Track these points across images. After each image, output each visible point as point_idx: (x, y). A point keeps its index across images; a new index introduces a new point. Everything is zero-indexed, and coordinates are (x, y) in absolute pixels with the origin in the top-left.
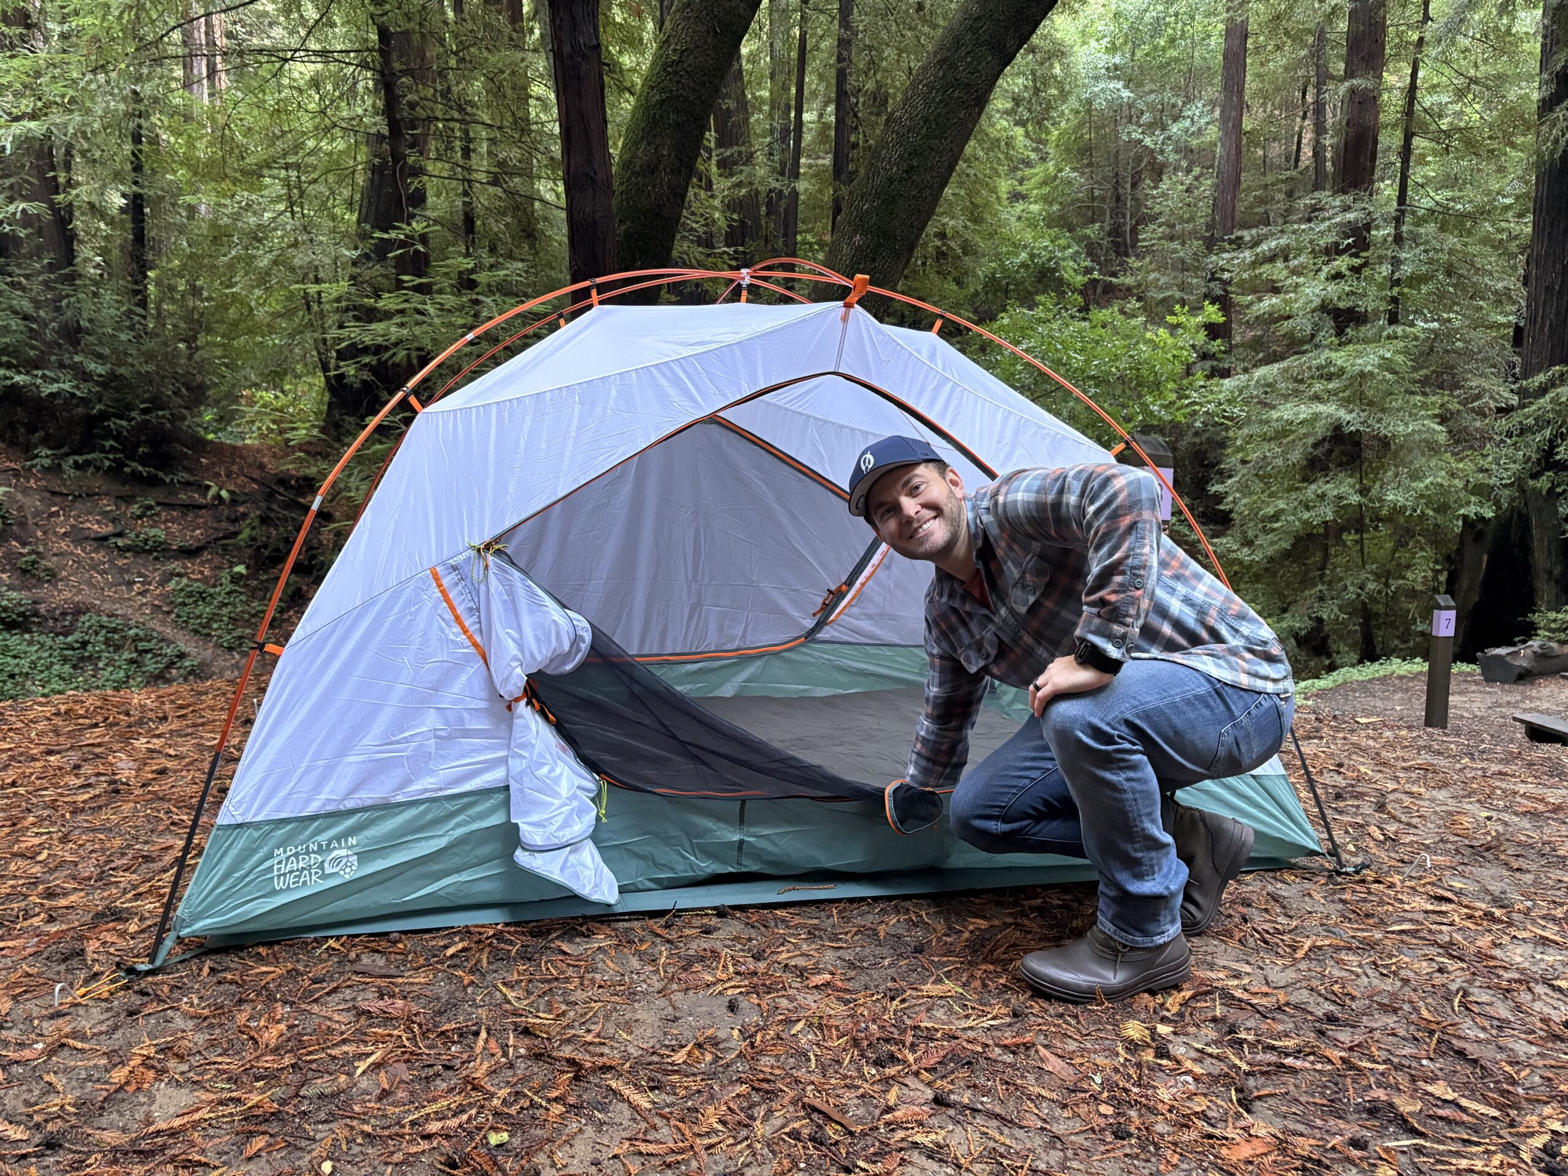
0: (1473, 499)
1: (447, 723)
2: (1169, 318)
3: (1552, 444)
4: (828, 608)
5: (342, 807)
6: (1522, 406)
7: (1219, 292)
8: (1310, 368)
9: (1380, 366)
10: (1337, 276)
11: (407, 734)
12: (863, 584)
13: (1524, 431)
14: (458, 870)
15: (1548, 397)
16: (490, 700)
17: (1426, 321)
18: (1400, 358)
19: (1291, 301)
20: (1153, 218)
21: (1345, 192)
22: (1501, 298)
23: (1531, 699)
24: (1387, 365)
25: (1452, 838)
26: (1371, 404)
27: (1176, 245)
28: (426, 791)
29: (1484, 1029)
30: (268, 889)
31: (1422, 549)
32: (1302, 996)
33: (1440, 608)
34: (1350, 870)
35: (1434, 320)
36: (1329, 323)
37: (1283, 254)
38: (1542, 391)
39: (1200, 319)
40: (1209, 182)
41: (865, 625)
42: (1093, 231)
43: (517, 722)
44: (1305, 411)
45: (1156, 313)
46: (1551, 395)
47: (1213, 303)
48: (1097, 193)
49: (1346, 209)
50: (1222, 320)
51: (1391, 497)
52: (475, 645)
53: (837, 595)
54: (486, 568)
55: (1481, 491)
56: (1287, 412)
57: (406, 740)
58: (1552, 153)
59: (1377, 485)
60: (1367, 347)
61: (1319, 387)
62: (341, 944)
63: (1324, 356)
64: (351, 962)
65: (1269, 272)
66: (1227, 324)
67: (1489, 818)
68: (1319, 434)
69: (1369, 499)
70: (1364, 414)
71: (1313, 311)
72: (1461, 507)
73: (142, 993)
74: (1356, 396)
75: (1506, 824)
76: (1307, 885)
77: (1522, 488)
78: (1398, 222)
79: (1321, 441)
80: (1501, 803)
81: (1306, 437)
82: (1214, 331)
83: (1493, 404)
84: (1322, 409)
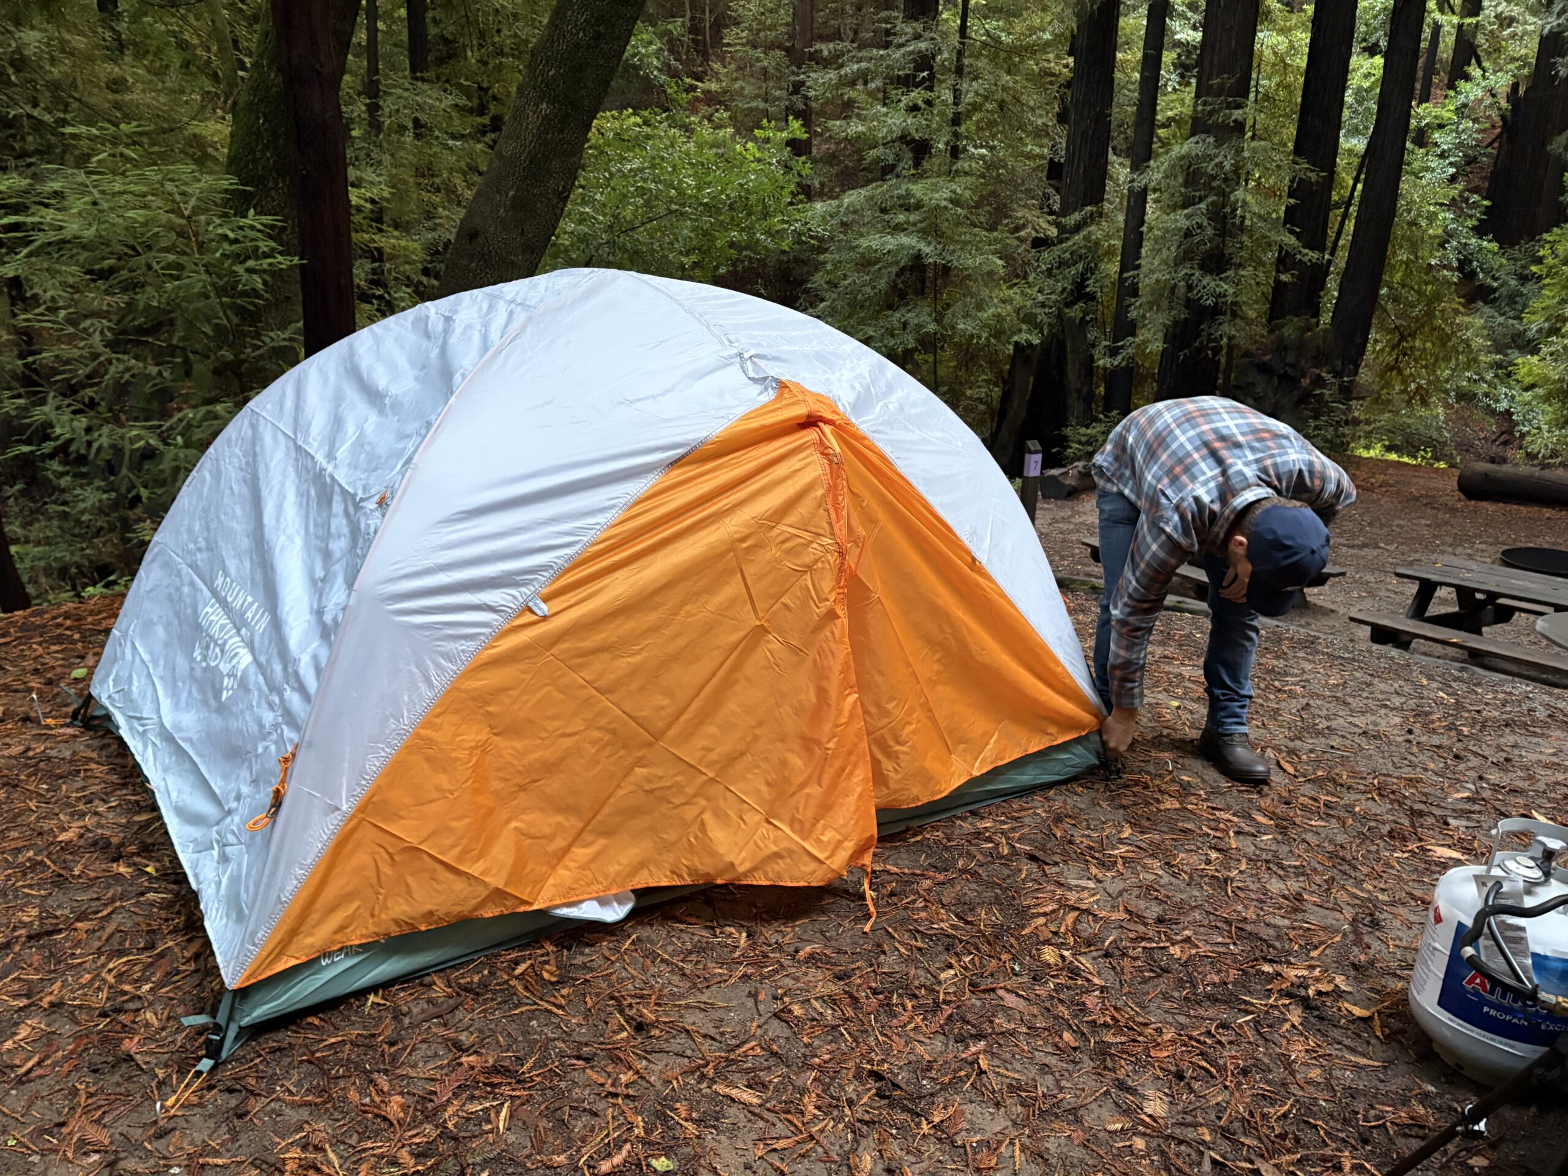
0: (1024, 327)
2: (757, 132)
3: (1084, 278)
6: (1061, 241)
7: (802, 107)
8: (892, 197)
9: (951, 201)
10: (914, 109)
13: (1063, 263)
15: (1081, 234)
17: (976, 147)
18: (967, 193)
19: (875, 129)
20: (736, 21)
21: (917, 20)
22: (1040, 133)
23: (1079, 513)
24: (955, 201)
25: (1164, 732)
26: (943, 235)
27: (759, 53)
30: (317, 966)
31: (984, 372)
33: (1031, 452)
35: (982, 147)
36: (908, 155)
37: (864, 77)
38: (1078, 228)
39: (784, 134)
42: (677, 26)
44: (891, 242)
45: (746, 125)
46: (1085, 232)
47: (796, 118)
49: (917, 37)
50: (805, 136)
51: (961, 326)
55: (1029, 319)
56: (874, 241)
59: (949, 312)
60: (941, 181)
61: (901, 218)
62: (383, 998)
63: (904, 187)
64: (405, 1015)
65: (849, 93)
66: (810, 139)
67: (1178, 708)
68: (902, 264)
69: (943, 327)
70: (940, 247)
71: (893, 141)
72: (1014, 333)
73: (231, 1091)
74: (932, 230)
75: (1191, 712)
76: (1093, 794)
77: (1060, 316)
78: (960, 53)
79: (903, 270)
80: (1180, 691)
81: (890, 265)
82: (797, 147)
83: (1034, 234)
84: (905, 240)
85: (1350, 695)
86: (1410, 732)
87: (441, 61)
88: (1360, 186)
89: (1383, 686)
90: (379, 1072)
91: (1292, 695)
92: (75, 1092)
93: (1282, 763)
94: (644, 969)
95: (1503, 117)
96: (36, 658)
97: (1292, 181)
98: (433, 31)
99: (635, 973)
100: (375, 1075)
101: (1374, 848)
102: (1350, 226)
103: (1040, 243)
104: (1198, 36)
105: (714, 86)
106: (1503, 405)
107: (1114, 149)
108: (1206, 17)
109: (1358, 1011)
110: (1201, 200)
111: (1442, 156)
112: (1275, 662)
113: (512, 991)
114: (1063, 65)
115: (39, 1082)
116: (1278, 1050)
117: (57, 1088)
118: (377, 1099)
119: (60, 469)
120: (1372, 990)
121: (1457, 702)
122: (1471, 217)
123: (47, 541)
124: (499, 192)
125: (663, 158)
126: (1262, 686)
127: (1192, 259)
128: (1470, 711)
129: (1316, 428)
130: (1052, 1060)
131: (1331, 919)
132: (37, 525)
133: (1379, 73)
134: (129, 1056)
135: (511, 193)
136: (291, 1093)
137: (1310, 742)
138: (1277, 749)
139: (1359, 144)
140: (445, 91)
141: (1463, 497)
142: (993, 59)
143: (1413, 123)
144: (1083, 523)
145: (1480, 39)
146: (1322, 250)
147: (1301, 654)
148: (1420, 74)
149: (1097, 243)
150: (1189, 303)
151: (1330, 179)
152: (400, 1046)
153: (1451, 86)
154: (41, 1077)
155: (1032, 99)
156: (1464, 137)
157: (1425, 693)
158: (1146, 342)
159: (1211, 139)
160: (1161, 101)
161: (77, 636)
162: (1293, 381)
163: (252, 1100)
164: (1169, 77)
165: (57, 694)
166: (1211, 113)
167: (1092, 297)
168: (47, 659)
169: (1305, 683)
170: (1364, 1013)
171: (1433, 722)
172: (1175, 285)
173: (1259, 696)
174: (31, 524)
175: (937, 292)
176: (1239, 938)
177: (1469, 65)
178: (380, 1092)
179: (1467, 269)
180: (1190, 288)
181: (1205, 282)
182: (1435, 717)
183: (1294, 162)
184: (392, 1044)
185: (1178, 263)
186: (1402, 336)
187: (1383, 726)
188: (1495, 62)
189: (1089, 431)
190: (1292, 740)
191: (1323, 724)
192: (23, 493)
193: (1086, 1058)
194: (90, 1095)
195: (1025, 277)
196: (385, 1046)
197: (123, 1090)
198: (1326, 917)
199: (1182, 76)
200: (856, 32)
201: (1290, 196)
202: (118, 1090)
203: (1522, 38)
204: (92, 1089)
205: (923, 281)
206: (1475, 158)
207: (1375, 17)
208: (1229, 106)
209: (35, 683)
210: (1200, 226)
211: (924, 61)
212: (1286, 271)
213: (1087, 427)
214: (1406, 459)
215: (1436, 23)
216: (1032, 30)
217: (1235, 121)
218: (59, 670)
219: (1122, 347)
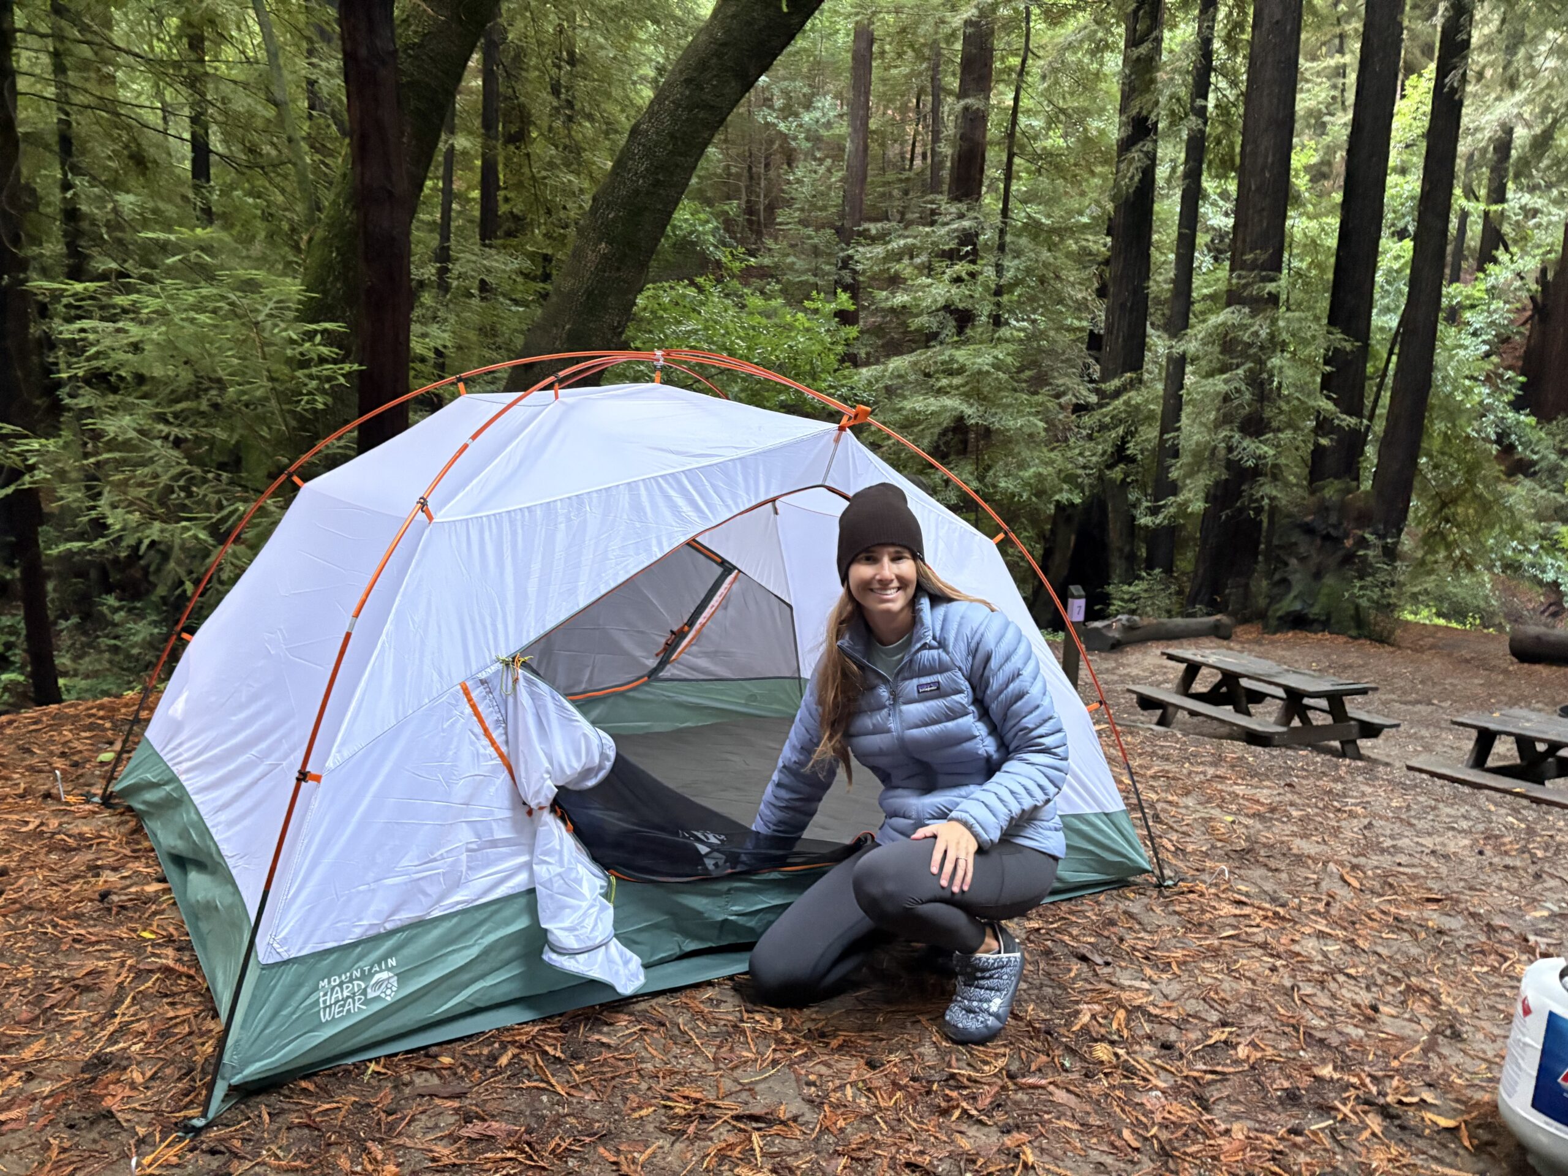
0: (1065, 486)
1: (479, 837)
2: (806, 303)
3: (1124, 441)
4: (670, 648)
5: (382, 931)
6: (1101, 406)
7: (850, 280)
8: (935, 363)
9: (993, 366)
10: (958, 280)
11: (442, 851)
12: (703, 625)
13: (1103, 427)
14: (482, 977)
15: (1121, 400)
16: (513, 808)
17: (1018, 320)
18: (1009, 359)
19: (919, 298)
20: (789, 203)
21: (960, 201)
22: (1081, 307)
23: (1123, 665)
24: (998, 366)
25: (1219, 844)
26: (985, 398)
27: (810, 231)
28: (458, 903)
29: (1322, 1018)
30: (316, 1023)
31: (1025, 531)
32: (1193, 1006)
33: (1074, 597)
34: (1170, 883)
35: (1023, 320)
36: (952, 323)
37: (910, 252)
38: (1117, 393)
39: (833, 306)
40: (840, 174)
41: (703, 663)
42: (733, 207)
43: (542, 829)
44: (933, 404)
45: (796, 296)
46: (1125, 397)
47: (845, 290)
48: (733, 170)
49: (961, 216)
50: (853, 308)
51: (1003, 485)
52: (501, 755)
53: (679, 635)
54: (516, 681)
55: (1070, 480)
56: (917, 403)
57: (442, 857)
58: (1128, 187)
59: (991, 473)
60: (983, 347)
61: (944, 382)
62: (384, 1067)
63: (947, 353)
64: (406, 1085)
65: (896, 267)
66: (856, 312)
67: (1233, 822)
68: (945, 425)
69: (986, 486)
70: (981, 409)
71: (938, 310)
72: (1055, 493)
73: (213, 1152)
74: (975, 392)
75: (1246, 827)
76: (1146, 900)
77: (1101, 478)
78: (1002, 232)
79: (944, 433)
80: (1234, 807)
81: (933, 426)
82: (845, 317)
83: (1074, 400)
84: (948, 402)
85: (1414, 817)
86: (1481, 853)
87: (509, 234)
88: (1394, 358)
89: (1448, 810)
90: (373, 1140)
91: (1352, 815)
92: (47, 1146)
93: (1347, 877)
94: (666, 1050)
95: (1532, 298)
96: (65, 744)
97: (1327, 350)
98: (503, 208)
99: (655, 1053)
100: (369, 1144)
101: (1450, 962)
102: (1386, 397)
103: (1080, 409)
104: (1231, 222)
105: (767, 261)
106: (1550, 576)
107: (1152, 324)
108: (1236, 206)
109: (1444, 1122)
110: (1238, 366)
111: (1475, 334)
112: (1333, 785)
113: (523, 1064)
114: (1100, 243)
115: (10, 1135)
116: (1357, 1159)
117: (29, 1142)
118: (370, 1168)
119: (117, 604)
120: (1457, 1101)
121: (1528, 827)
122: (1507, 392)
123: (95, 674)
124: (556, 325)
125: (716, 322)
126: (1321, 805)
127: (1232, 422)
128: (1542, 836)
129: (1361, 588)
130: (1109, 1160)
131: (1408, 1030)
132: (87, 659)
133: (1409, 255)
134: (110, 1112)
135: (568, 327)
136: (277, 1157)
137: (1375, 859)
138: (1341, 864)
139: (1392, 321)
140: (511, 255)
141: (1515, 660)
142: (1035, 238)
143: (1445, 302)
144: (1128, 675)
145: (1506, 229)
146: (1360, 415)
147: (1360, 779)
148: (1449, 259)
149: (1137, 407)
150: (1231, 465)
151: (1365, 351)
152: (399, 1115)
153: (1481, 269)
154: (13, 1131)
155: (1072, 275)
156: (1495, 316)
157: (1494, 818)
158: (1186, 503)
159: (1247, 310)
160: (1196, 282)
161: (108, 725)
162: (1337, 541)
163: (236, 1162)
164: (1203, 260)
165: (82, 775)
166: (1245, 286)
167: (1132, 460)
168: (75, 744)
169: (1365, 805)
170: (1451, 1123)
171: (1504, 844)
172: (1215, 447)
173: (1317, 815)
174: (80, 657)
175: (978, 452)
176: (1308, 1044)
177: (1497, 249)
178: (374, 1161)
179: (1506, 442)
180: (1230, 449)
181: (1245, 444)
182: (1506, 840)
183: (1329, 332)
184: (389, 1114)
185: (1218, 425)
186: (1444, 503)
187: (1452, 848)
188: (1522, 249)
189: (1132, 589)
190: (1356, 856)
191: (1388, 843)
192: (77, 626)
193: (1145, 1159)
194: (64, 1150)
195: (1066, 440)
196: (383, 1115)
197: (98, 1147)
198: (1403, 1027)
199: (1216, 259)
200: (903, 214)
201: (1326, 363)
202: (94, 1147)
203: (1547, 228)
204: (67, 1144)
205: (965, 442)
206: (1509, 338)
207: (1403, 205)
208: (1264, 280)
209: (59, 763)
210: (1238, 390)
211: (968, 237)
212: (1324, 436)
213: (1130, 584)
214: (1454, 625)
215: (1462, 210)
216: (1070, 213)
217: (1269, 293)
218: (86, 754)
219: (1164, 506)
